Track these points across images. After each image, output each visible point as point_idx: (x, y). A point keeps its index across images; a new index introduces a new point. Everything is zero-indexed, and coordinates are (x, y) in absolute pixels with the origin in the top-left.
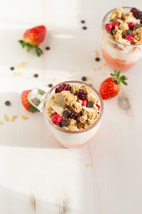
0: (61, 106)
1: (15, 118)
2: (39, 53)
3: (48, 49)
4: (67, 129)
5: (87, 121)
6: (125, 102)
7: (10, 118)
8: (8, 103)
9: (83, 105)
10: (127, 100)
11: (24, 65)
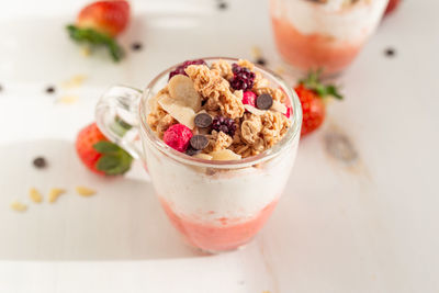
0: (187, 105)
1: (58, 194)
2: (117, 55)
3: (137, 47)
4: (209, 157)
5: (261, 135)
7: (48, 196)
8: (40, 163)
9: (245, 101)
11: (80, 80)
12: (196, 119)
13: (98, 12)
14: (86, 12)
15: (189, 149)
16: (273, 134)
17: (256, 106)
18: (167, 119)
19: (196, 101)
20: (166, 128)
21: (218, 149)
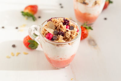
0: (52, 29)
1: (19, 54)
2: (34, 19)
3: (39, 17)
4: (57, 41)
5: (71, 36)
6: (92, 42)
7: (16, 54)
8: (14, 46)
9: (67, 28)
10: (93, 41)
11: (25, 26)
12: (54, 32)
13: (29, 8)
14: (26, 8)
15: (52, 39)
16: (74, 36)
17: (70, 29)
18: (47, 32)
19: (54, 27)
20: (46, 34)
21: (60, 40)
